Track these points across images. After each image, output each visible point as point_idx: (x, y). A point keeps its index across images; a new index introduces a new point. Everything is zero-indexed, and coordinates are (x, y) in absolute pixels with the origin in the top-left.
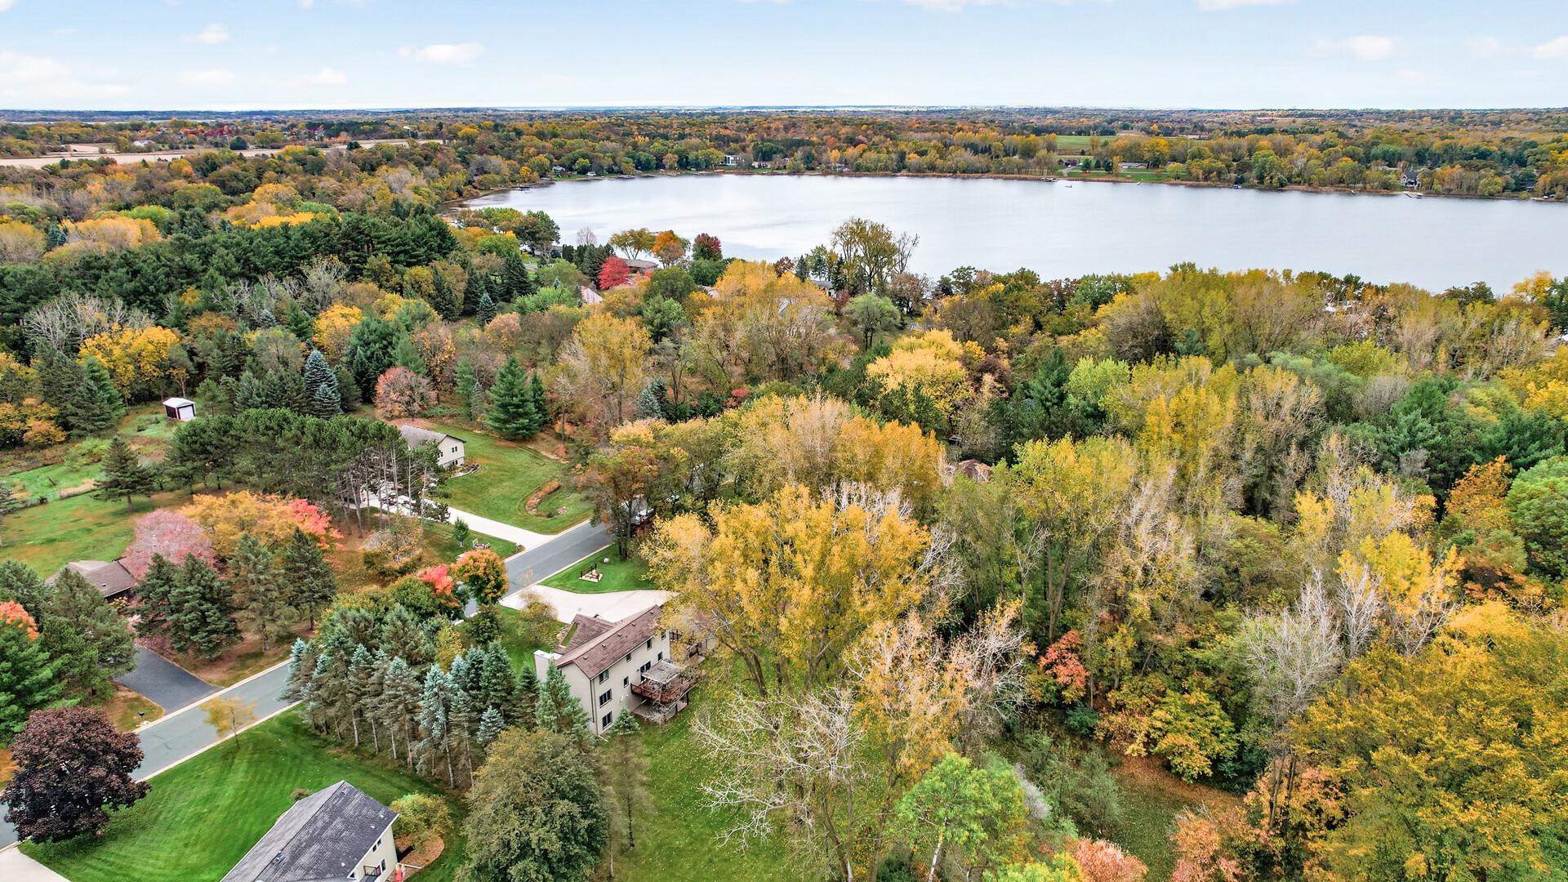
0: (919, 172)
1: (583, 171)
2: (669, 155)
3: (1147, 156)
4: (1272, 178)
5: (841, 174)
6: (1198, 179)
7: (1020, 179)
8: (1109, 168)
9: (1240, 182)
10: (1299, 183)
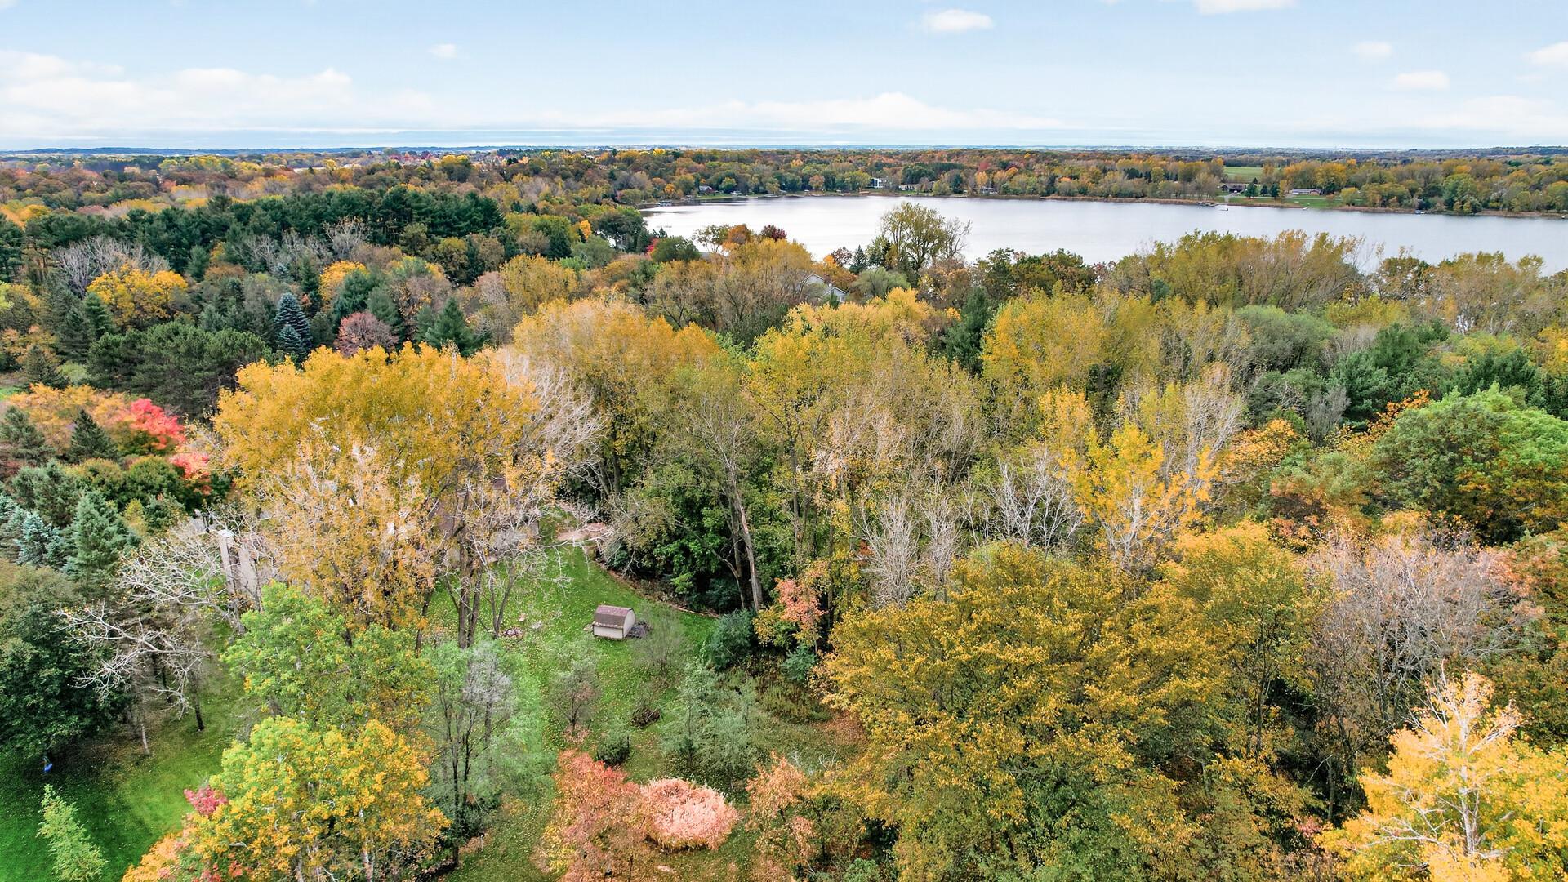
0: (1069, 195)
1: (729, 190)
2: (816, 177)
3: (1320, 182)
4: (1463, 203)
5: (988, 197)
6: (1374, 205)
7: (1176, 203)
8: (1275, 194)
9: (1424, 207)
10: (1497, 209)
